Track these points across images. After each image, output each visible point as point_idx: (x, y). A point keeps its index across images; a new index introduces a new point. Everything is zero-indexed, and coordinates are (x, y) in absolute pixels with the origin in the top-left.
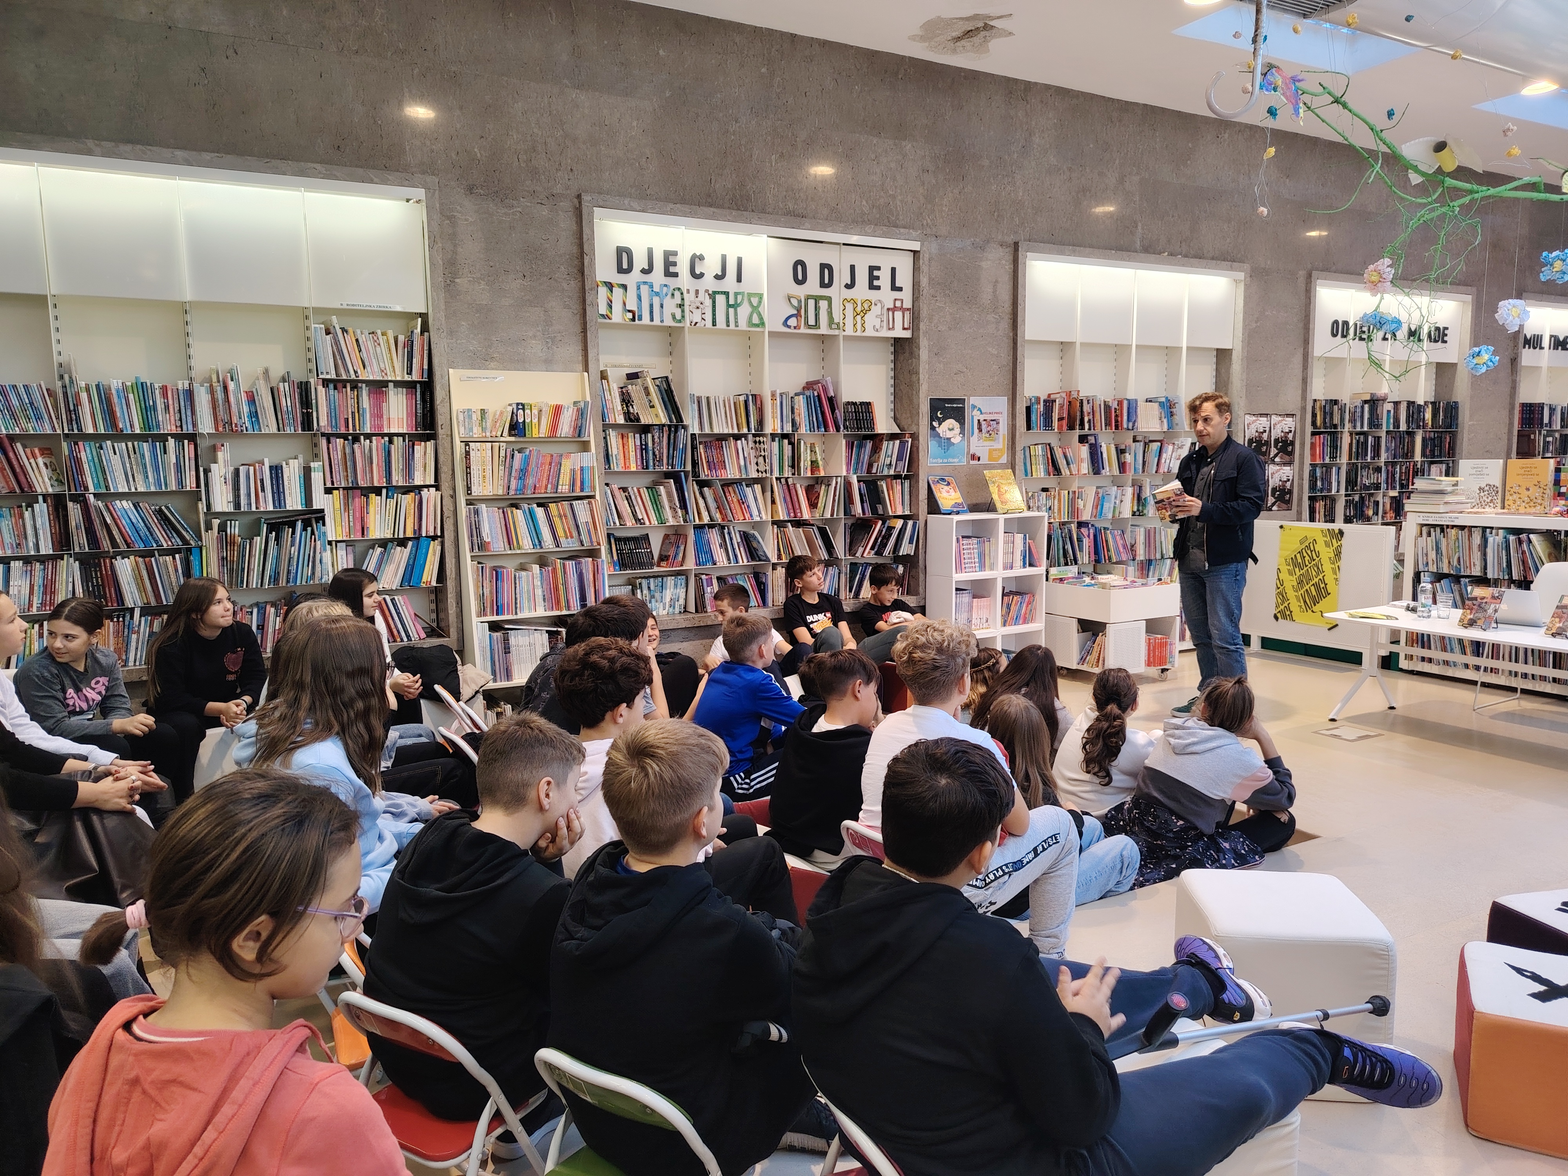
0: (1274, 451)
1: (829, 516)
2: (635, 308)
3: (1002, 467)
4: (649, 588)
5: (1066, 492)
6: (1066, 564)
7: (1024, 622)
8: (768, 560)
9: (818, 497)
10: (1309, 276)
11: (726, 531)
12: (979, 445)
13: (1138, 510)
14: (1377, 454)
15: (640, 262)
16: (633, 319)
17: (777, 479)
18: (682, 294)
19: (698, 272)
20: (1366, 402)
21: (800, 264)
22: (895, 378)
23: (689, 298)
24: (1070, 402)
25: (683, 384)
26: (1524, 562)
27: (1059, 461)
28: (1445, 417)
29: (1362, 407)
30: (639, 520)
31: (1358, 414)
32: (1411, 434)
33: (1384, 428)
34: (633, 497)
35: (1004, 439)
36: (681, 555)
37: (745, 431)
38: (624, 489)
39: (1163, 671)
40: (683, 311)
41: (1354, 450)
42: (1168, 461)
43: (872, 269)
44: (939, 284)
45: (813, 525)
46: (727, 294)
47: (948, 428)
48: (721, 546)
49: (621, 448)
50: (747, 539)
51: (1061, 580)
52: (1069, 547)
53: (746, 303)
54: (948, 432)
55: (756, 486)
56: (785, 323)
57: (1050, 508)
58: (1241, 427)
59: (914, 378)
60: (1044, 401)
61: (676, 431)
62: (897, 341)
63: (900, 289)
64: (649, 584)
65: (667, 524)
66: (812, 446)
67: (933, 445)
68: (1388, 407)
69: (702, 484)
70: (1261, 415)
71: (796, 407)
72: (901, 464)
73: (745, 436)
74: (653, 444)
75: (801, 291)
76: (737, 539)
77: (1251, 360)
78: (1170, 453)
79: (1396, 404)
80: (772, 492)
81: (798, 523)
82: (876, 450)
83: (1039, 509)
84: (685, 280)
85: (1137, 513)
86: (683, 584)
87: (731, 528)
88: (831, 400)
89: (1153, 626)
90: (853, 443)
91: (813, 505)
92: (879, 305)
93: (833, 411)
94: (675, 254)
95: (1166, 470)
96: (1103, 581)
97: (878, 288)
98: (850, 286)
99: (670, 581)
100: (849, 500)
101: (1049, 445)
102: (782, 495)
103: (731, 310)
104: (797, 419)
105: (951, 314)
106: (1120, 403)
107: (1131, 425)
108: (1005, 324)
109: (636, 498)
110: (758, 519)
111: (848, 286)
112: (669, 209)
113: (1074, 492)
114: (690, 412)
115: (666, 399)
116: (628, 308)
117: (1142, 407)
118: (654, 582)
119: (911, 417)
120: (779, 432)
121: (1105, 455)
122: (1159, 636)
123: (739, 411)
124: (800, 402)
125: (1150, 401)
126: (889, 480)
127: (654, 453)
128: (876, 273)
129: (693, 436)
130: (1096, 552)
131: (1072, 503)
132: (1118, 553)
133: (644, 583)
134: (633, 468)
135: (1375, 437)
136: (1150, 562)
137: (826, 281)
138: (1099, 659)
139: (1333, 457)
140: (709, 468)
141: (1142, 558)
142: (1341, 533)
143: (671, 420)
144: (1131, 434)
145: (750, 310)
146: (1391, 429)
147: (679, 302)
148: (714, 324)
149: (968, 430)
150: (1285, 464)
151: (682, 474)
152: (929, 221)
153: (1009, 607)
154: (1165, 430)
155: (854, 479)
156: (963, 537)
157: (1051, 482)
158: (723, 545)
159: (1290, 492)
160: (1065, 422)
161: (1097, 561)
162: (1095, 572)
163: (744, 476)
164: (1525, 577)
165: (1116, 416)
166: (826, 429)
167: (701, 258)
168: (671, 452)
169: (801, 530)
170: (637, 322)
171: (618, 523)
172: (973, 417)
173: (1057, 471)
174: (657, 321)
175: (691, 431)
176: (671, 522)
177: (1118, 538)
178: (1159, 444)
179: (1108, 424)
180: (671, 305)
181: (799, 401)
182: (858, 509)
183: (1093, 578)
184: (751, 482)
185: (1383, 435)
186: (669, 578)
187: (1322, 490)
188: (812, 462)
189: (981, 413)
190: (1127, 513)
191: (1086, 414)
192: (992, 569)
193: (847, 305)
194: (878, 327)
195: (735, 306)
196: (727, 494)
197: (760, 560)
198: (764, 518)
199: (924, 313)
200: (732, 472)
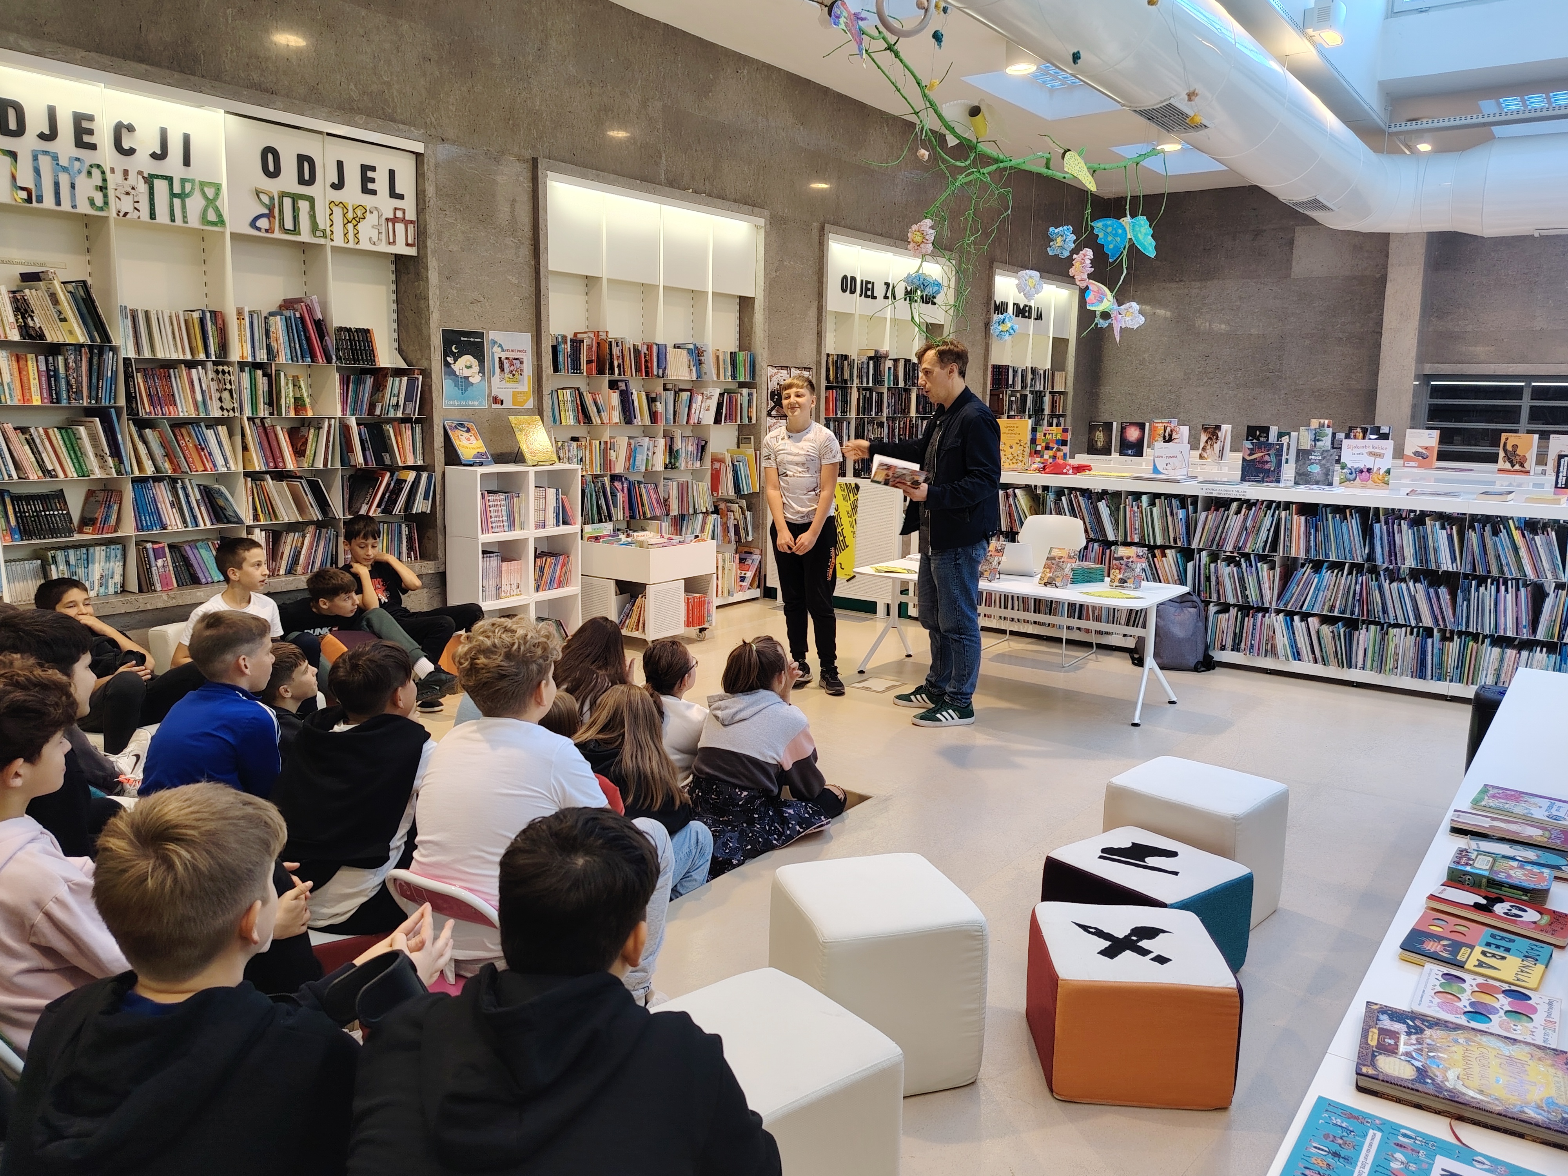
1: (321, 467)
2: (31, 185)
3: (529, 412)
4: (67, 563)
5: (598, 442)
6: (600, 521)
7: (559, 586)
8: (240, 521)
9: (305, 443)
10: (822, 229)
11: (179, 485)
12: (501, 386)
13: (670, 463)
14: (880, 409)
15: (36, 123)
16: (29, 200)
17: (249, 419)
18: (103, 173)
19: (126, 146)
20: (870, 358)
21: (269, 152)
22: (398, 302)
23: (113, 181)
24: (598, 343)
25: (108, 292)
26: (1010, 515)
27: (589, 408)
29: (868, 363)
30: (49, 472)
31: (865, 370)
32: (907, 391)
33: (886, 385)
34: (38, 441)
35: (529, 382)
36: (114, 517)
37: (202, 356)
38: (24, 430)
39: (702, 630)
40: (105, 196)
41: (861, 405)
42: (698, 412)
43: (365, 169)
44: (447, 195)
45: (301, 478)
46: (170, 179)
47: (465, 365)
48: (172, 505)
49: (16, 374)
50: (209, 496)
51: (597, 538)
52: (602, 502)
53: (197, 195)
54: (465, 369)
55: (220, 428)
56: (253, 224)
57: (581, 460)
58: (764, 378)
59: (422, 304)
60: (571, 340)
61: (101, 354)
62: (399, 259)
63: (401, 197)
64: (67, 557)
65: (92, 477)
66: (296, 380)
67: (448, 384)
68: (889, 364)
69: (142, 424)
70: (782, 367)
71: (272, 329)
72: (410, 405)
73: (202, 363)
74: (66, 371)
75: (274, 186)
76: (195, 495)
77: (771, 311)
78: (699, 403)
79: (896, 361)
80: (243, 435)
81: (280, 475)
82: (379, 388)
83: (569, 460)
84: (106, 154)
85: (670, 466)
86: (119, 556)
87: (187, 481)
88: (320, 325)
89: (693, 585)
90: (348, 378)
91: (299, 452)
92: (375, 213)
93: (322, 335)
94: (90, 118)
95: (696, 421)
96: (640, 539)
97: (374, 192)
98: (339, 186)
99: (99, 552)
100: (347, 446)
101: (578, 389)
102: (257, 440)
103: (177, 202)
104: (274, 344)
105: (463, 232)
106: (649, 347)
107: (661, 372)
108: (525, 251)
109: (42, 442)
110: (225, 470)
111: (334, 186)
112: (78, 57)
113: (606, 443)
114: (121, 329)
115: (85, 311)
116: (19, 184)
117: (671, 353)
118: (76, 555)
119: (421, 350)
120: (250, 359)
121: (636, 404)
122: (697, 595)
123: (192, 331)
124: (278, 325)
125: (679, 347)
126: (396, 424)
127: (68, 383)
128: (370, 174)
129: (127, 360)
130: (631, 508)
131: (604, 453)
132: (653, 508)
133: (60, 556)
134: (36, 401)
135: (878, 393)
136: (682, 517)
137: (307, 177)
138: (638, 622)
139: (844, 412)
140: (152, 403)
141: (676, 513)
142: (857, 487)
143: (92, 338)
144: (661, 382)
145: (203, 203)
146: (892, 385)
147: (100, 183)
148: (153, 216)
149: (489, 368)
151: (113, 410)
152: (433, 120)
153: (542, 570)
154: (694, 378)
155: (353, 422)
156: (489, 492)
157: (581, 431)
158: (176, 503)
160: (594, 365)
161: (632, 517)
162: (628, 527)
163: (202, 415)
164: (1012, 529)
165: (646, 361)
166: (314, 358)
167: (130, 128)
168: (94, 380)
169: (284, 483)
170: (35, 204)
171: (15, 476)
172: (493, 354)
173: (588, 419)
174: (66, 206)
175: (123, 354)
176: (98, 474)
177: (652, 492)
178: (689, 393)
179: (638, 370)
180: (86, 187)
181: (276, 323)
182: (359, 458)
183: (628, 536)
184: (213, 423)
185: (885, 391)
186: (97, 548)
188: (295, 399)
189: (503, 350)
190: (659, 466)
191: (615, 357)
192: (522, 528)
193: (335, 209)
194: (375, 239)
195: (183, 196)
196: (179, 438)
197: (229, 522)
198: (233, 468)
199: (432, 227)
200: (184, 409)
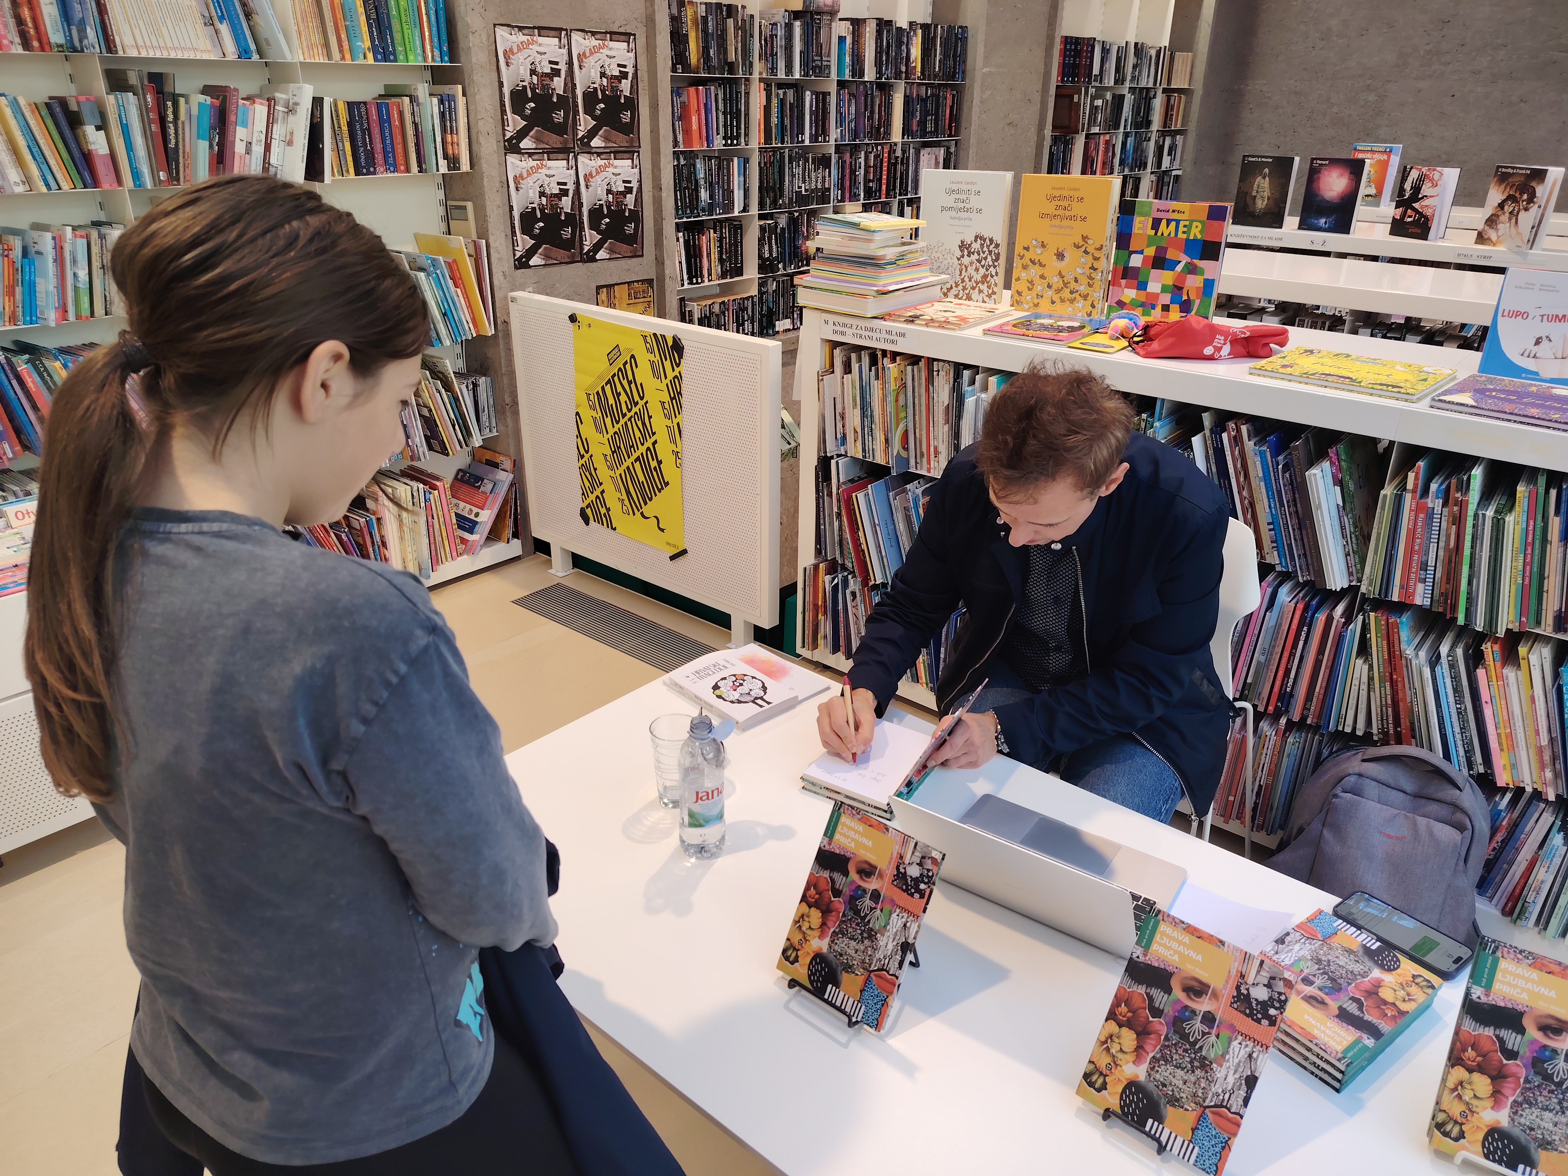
0: (585, 122)
14: (821, 129)
20: (795, 15)
28: (945, 55)
31: (780, 42)
33: (835, 75)
41: (774, 120)
58: (486, 58)
68: (841, 29)
70: (542, 30)
135: (817, 94)
139: (731, 136)
142: (678, 347)
146: (847, 76)
150: (618, 154)
154: (229, 56)
159: (636, 216)
185: (833, 89)
187: (711, 209)
